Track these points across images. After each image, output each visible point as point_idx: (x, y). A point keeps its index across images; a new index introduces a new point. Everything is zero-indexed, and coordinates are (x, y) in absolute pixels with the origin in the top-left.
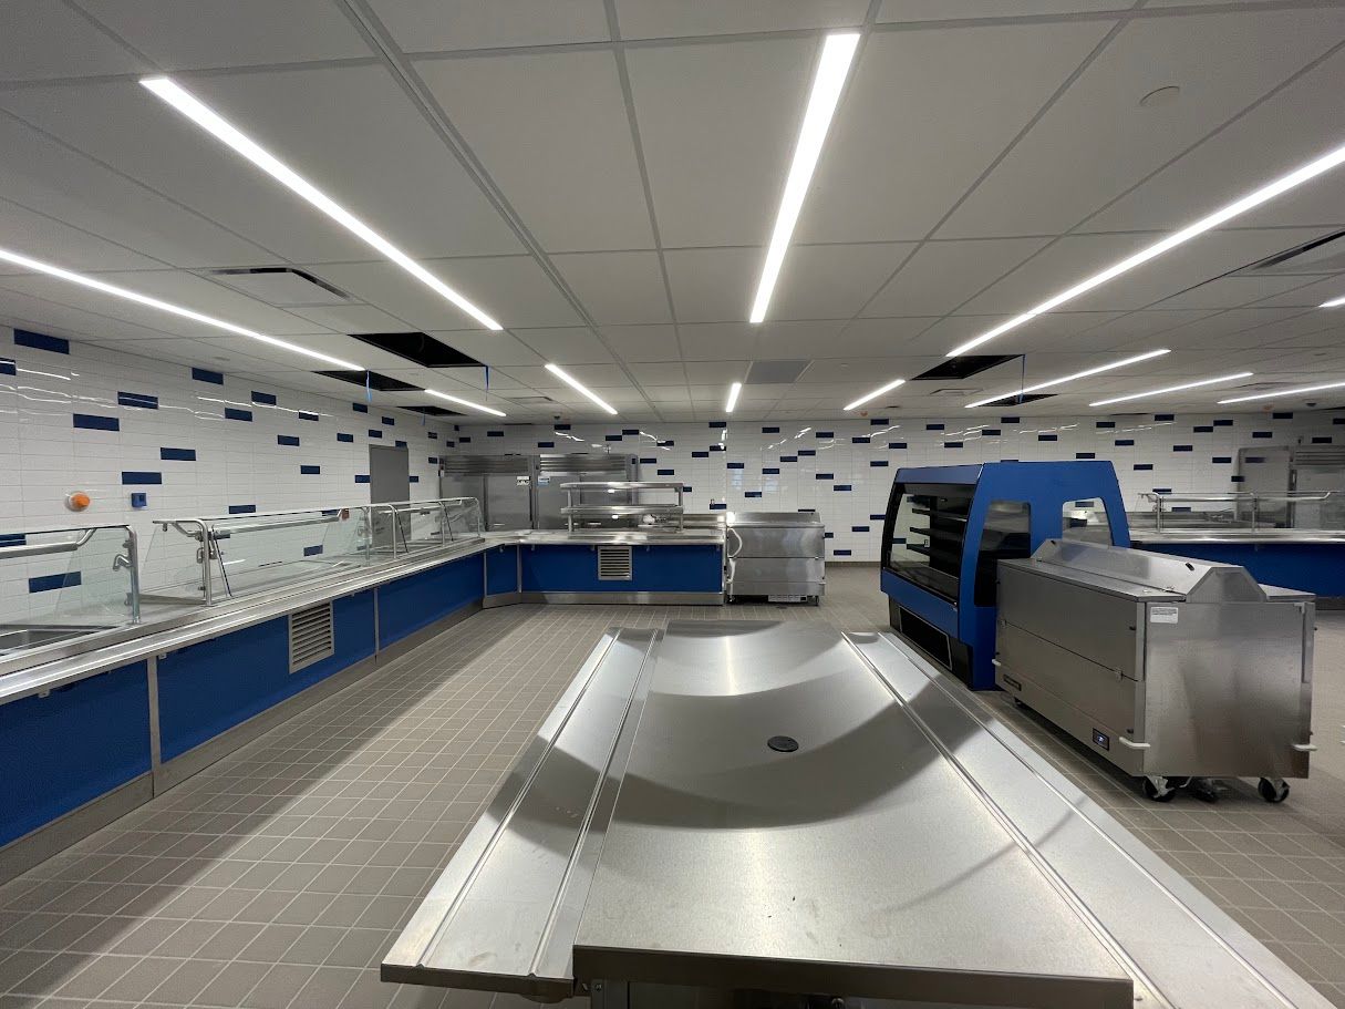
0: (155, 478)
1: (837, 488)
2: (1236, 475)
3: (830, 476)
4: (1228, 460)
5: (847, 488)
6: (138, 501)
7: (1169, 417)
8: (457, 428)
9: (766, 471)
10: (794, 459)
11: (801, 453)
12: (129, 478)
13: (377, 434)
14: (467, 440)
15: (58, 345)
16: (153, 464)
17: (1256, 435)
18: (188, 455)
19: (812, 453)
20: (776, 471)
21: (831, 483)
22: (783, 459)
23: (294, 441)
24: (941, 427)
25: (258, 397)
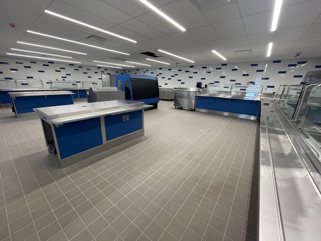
0: (66, 77)
1: (182, 83)
2: (303, 81)
3: (180, 80)
4: (301, 76)
5: (184, 83)
6: (64, 80)
7: (279, 62)
8: (124, 71)
9: (169, 79)
10: (174, 76)
11: (175, 75)
12: (62, 77)
13: (104, 72)
14: (126, 73)
15: (53, 63)
16: (65, 76)
17: (317, 67)
18: (70, 75)
19: (177, 75)
20: (170, 79)
21: (180, 82)
22: (172, 76)
23: (86, 73)
24: (206, 68)
25: (79, 67)
